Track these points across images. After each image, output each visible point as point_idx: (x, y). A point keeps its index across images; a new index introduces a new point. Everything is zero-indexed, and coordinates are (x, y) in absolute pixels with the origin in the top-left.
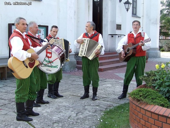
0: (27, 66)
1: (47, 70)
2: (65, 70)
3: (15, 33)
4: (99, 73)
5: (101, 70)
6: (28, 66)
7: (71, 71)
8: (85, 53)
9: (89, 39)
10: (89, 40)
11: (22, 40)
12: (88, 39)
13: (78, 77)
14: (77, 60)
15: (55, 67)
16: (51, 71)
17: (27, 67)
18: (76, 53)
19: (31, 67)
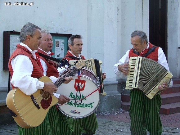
0: (38, 105)
1: (72, 112)
2: (101, 110)
3: (20, 49)
4: (162, 118)
5: (166, 112)
6: (40, 106)
7: (111, 113)
8: (136, 83)
9: (141, 57)
10: (141, 60)
11: (32, 61)
12: (139, 57)
13: (124, 123)
14: (121, 94)
15: (87, 106)
16: (79, 113)
17: (38, 107)
18: (121, 81)
19: (45, 107)
